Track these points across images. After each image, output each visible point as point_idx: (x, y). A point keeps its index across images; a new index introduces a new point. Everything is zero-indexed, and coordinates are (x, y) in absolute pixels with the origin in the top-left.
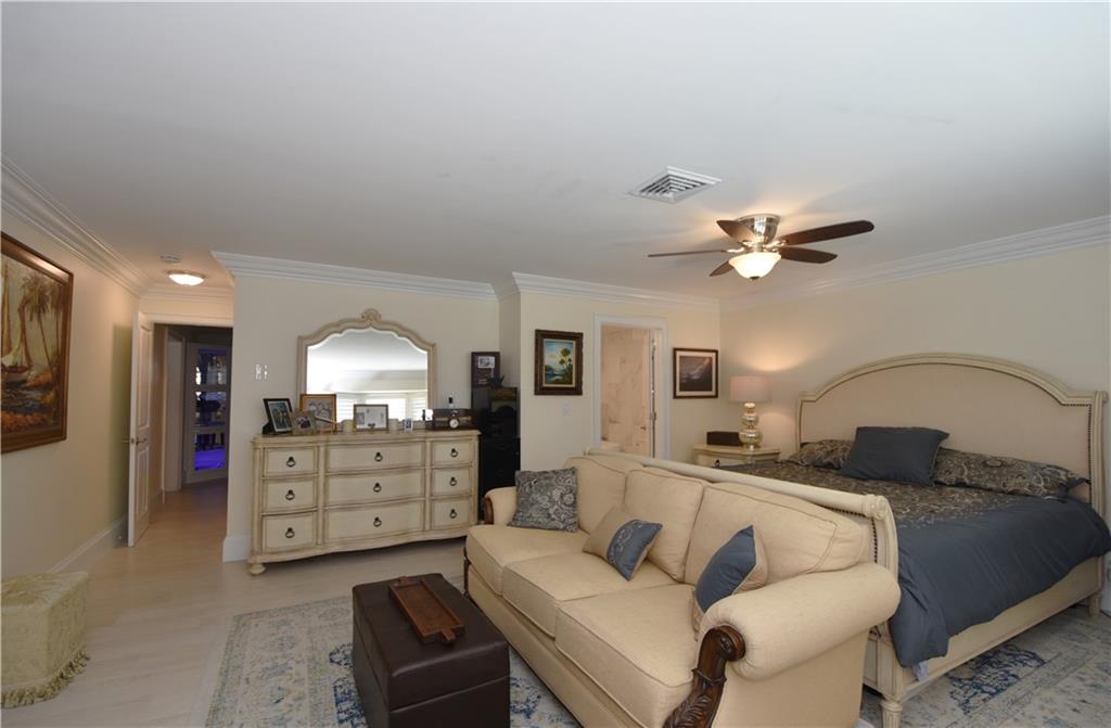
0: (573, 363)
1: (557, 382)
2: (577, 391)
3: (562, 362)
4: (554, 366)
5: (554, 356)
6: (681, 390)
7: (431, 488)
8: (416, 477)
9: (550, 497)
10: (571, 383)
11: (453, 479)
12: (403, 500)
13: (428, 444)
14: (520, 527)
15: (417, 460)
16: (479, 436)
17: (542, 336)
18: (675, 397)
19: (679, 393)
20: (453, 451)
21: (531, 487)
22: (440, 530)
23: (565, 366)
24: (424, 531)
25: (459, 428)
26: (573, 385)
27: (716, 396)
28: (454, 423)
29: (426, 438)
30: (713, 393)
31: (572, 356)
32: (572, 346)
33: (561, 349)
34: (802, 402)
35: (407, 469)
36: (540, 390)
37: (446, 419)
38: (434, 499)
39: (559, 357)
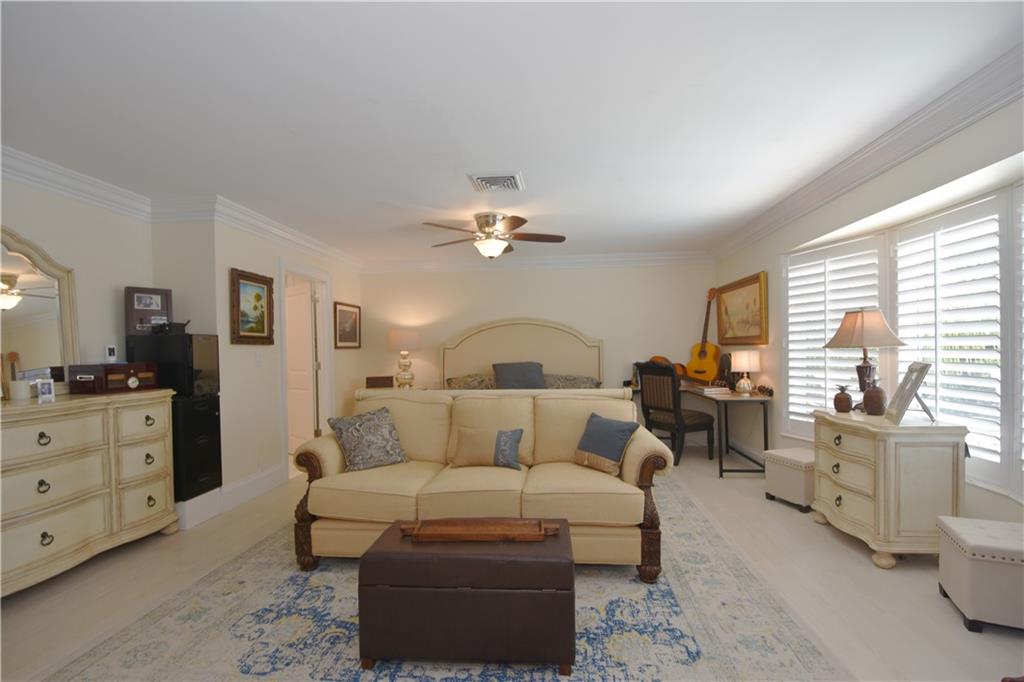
0: (265, 310)
1: (251, 330)
2: (268, 340)
3: (256, 308)
4: (248, 312)
5: (249, 302)
6: (341, 341)
7: (118, 472)
8: (95, 461)
9: (382, 436)
10: (263, 332)
11: (148, 456)
12: (79, 499)
13: (111, 412)
14: (364, 469)
15: (96, 436)
16: (173, 397)
17: (237, 277)
18: (336, 347)
19: (339, 344)
20: (148, 418)
21: (358, 431)
22: (134, 526)
23: (258, 313)
24: (111, 534)
25: (139, 389)
26: (265, 334)
27: (359, 347)
28: (133, 382)
29: (108, 404)
30: (357, 344)
31: (264, 302)
32: (263, 290)
33: (254, 294)
34: (444, 349)
35: (84, 452)
36: (237, 339)
37: (121, 376)
38: (122, 487)
39: (253, 302)
